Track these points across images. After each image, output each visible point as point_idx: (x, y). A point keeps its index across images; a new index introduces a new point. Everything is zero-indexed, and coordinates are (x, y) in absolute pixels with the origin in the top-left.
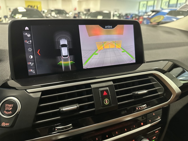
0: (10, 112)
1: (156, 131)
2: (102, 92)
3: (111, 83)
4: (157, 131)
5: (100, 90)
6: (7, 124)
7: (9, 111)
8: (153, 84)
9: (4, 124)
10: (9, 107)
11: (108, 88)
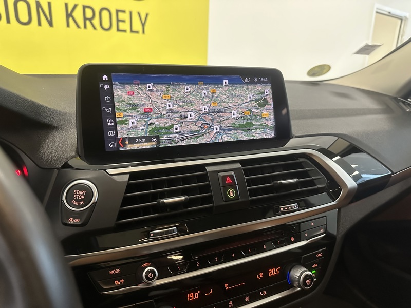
0: (82, 203)
1: (318, 253)
2: (224, 178)
3: (239, 166)
4: (320, 255)
5: (220, 175)
6: (77, 221)
7: (80, 201)
8: (307, 171)
9: (71, 221)
10: (79, 195)
11: (233, 173)
